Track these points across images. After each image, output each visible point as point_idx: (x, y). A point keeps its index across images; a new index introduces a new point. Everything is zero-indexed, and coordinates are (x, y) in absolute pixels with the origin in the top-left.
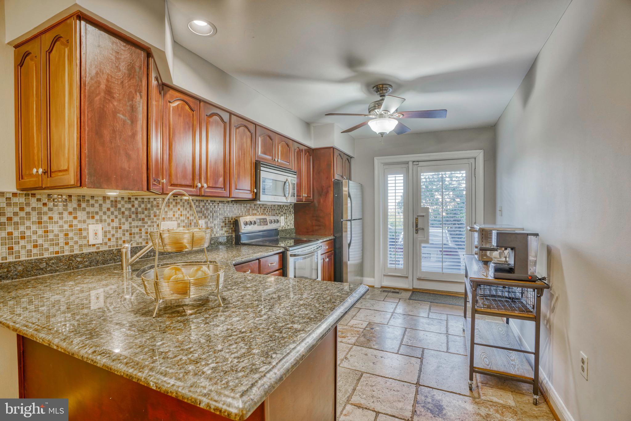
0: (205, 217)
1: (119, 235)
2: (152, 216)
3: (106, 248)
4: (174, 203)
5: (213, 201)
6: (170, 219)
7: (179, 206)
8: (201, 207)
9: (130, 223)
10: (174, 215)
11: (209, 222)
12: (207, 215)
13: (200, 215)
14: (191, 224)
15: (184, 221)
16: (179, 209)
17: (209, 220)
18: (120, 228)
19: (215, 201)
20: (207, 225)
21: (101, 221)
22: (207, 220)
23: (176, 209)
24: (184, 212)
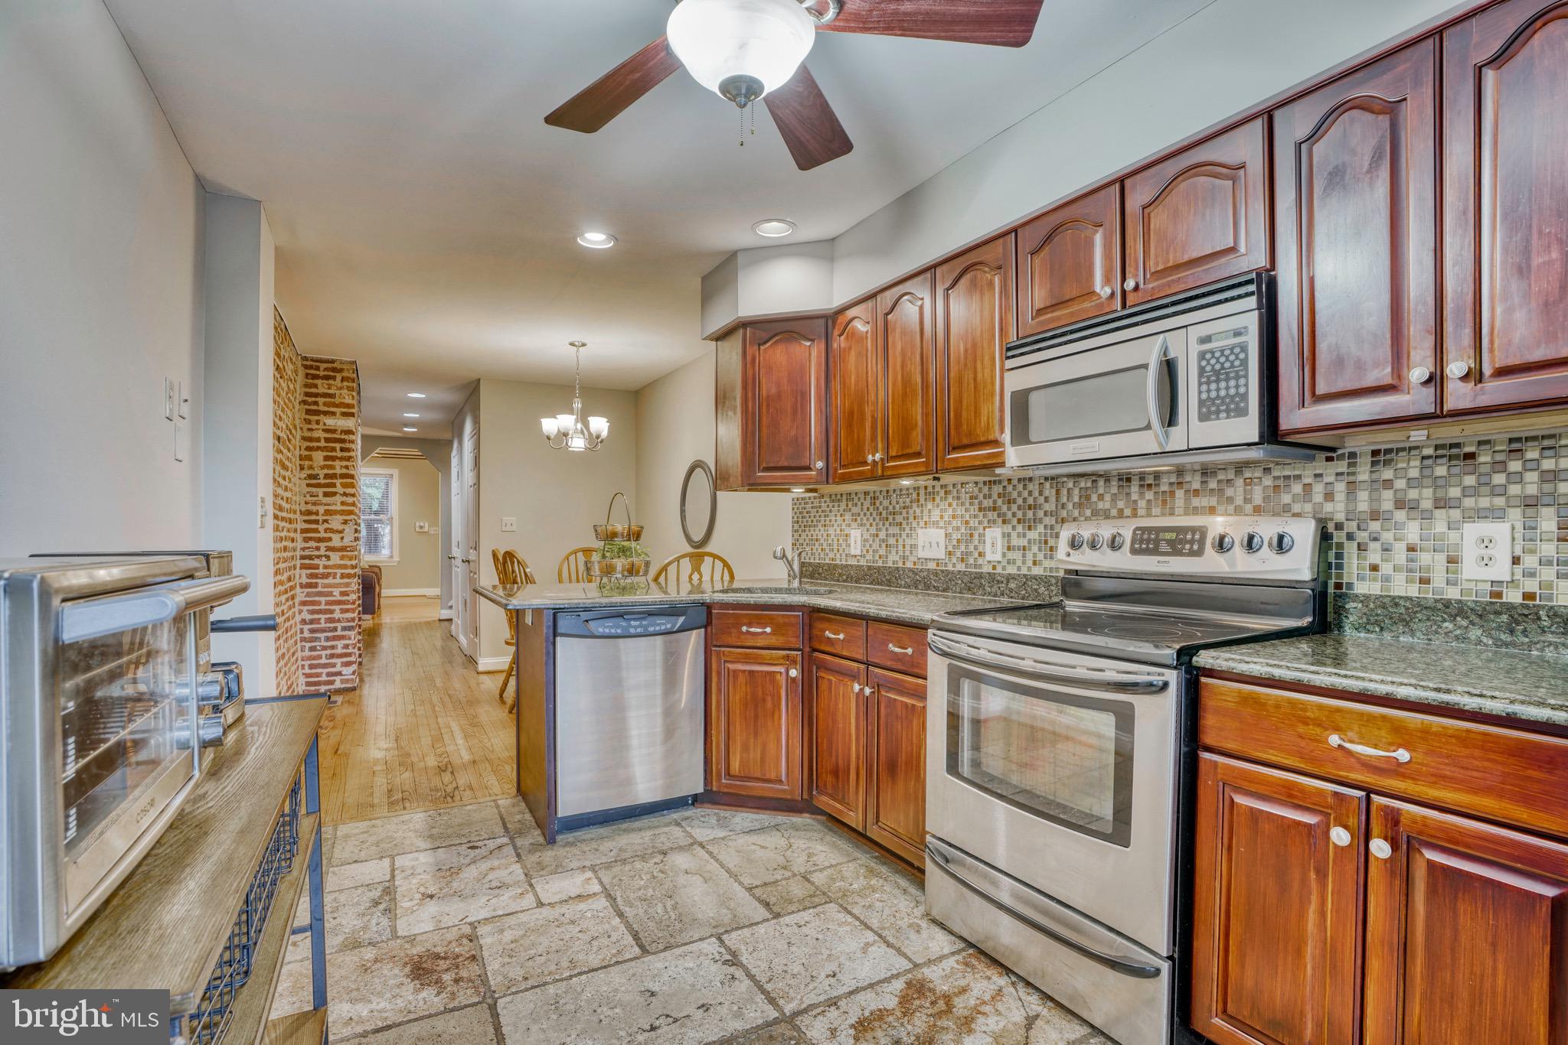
0: (1004, 522)
1: (876, 546)
2: (911, 519)
3: (863, 562)
4: (942, 493)
5: (1025, 479)
6: (936, 524)
7: (950, 497)
8: (995, 496)
9: (887, 530)
10: (942, 517)
11: (1014, 535)
12: (1009, 515)
13: (992, 515)
14: (971, 535)
15: (958, 529)
16: (950, 505)
17: (1014, 528)
18: (877, 535)
19: (1030, 479)
20: (1009, 541)
21: (861, 525)
22: (1008, 528)
23: (944, 505)
24: (960, 511)
